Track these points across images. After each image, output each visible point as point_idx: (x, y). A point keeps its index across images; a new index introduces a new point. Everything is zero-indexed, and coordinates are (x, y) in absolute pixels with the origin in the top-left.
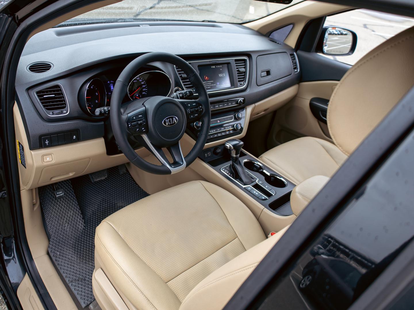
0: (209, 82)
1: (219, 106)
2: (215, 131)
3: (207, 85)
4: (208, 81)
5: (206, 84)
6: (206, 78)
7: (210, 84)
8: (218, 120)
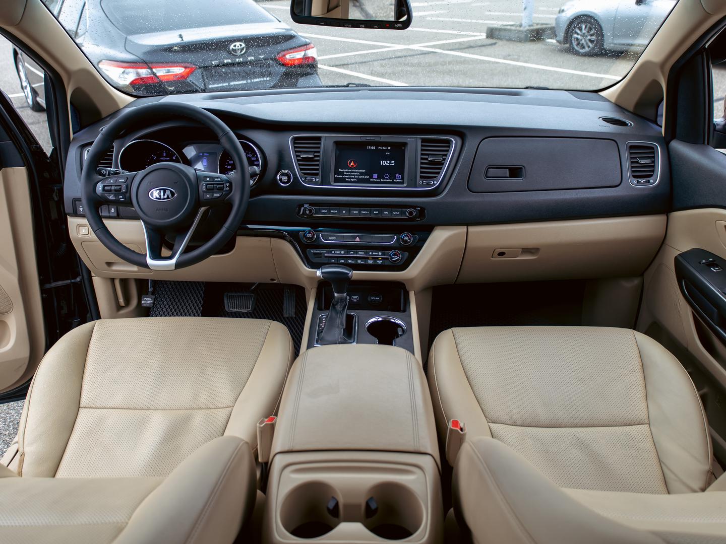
0: (357, 171)
1: (360, 212)
2: (343, 252)
3: (350, 175)
4: (353, 169)
5: (348, 174)
6: (352, 164)
7: (356, 175)
8: (358, 236)
